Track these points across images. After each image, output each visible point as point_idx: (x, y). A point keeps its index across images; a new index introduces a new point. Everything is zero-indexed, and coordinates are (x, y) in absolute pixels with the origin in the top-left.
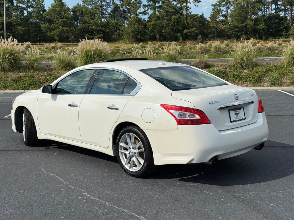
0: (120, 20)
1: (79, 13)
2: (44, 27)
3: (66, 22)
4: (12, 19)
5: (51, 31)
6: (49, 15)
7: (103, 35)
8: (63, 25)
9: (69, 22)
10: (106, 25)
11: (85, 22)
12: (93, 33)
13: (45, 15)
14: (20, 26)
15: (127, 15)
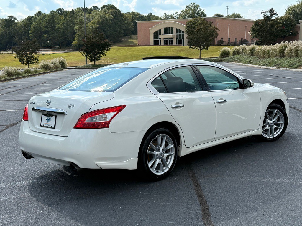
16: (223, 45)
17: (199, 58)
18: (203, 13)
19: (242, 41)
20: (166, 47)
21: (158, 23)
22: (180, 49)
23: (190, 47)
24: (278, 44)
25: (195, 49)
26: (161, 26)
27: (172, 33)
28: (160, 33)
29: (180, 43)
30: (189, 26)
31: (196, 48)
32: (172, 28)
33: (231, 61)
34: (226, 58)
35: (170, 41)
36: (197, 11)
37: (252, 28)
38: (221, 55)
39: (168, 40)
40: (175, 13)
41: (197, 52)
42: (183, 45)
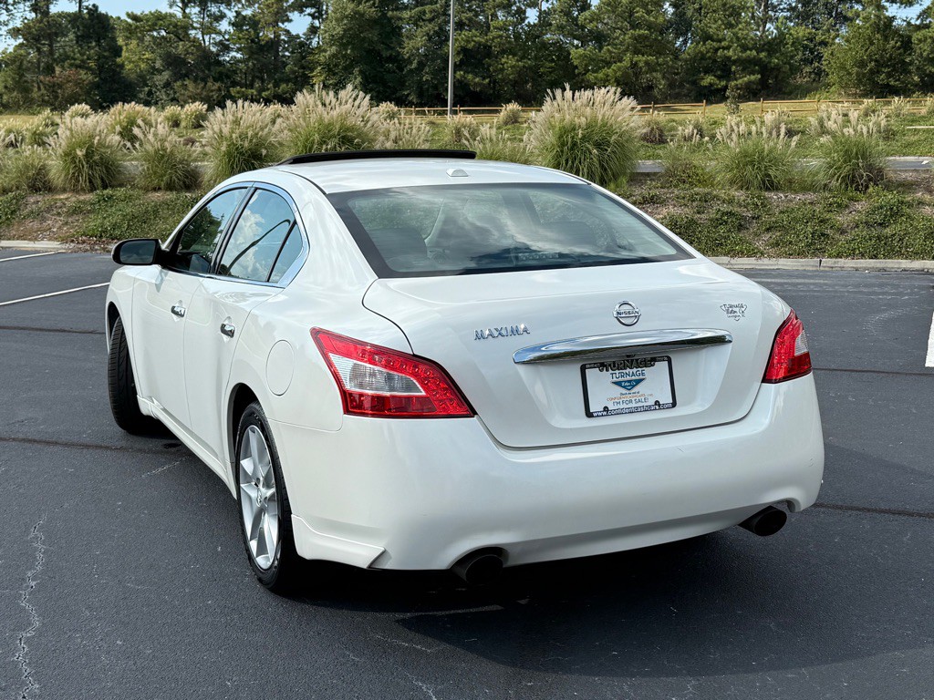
0: (825, 28)
1: (692, 11)
2: (581, 56)
3: (646, 38)
4: (490, 36)
5: (600, 68)
6: (597, 20)
7: (759, 76)
8: (635, 48)
9: (656, 39)
10: (772, 46)
11: (707, 37)
12: (730, 69)
13: (585, 19)
14: (511, 56)
15: (852, 7)
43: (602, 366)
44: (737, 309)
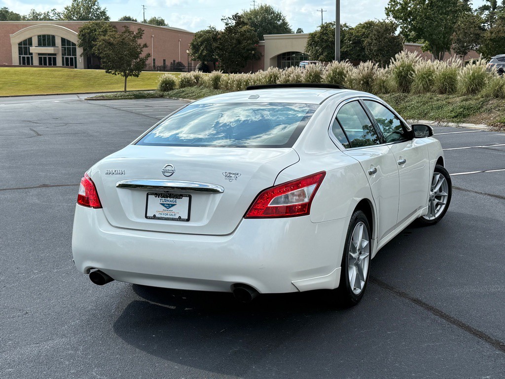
16: (144, 69)
17: (124, 90)
18: (103, 13)
19: (174, 64)
20: (45, 70)
21: (26, 26)
22: (72, 73)
23: (107, 72)
24: (261, 71)
25: (116, 75)
26: (33, 32)
27: (54, 45)
28: (31, 44)
29: (70, 63)
30: (85, 34)
31: (117, 73)
32: (53, 37)
33: (182, 97)
34: (170, 92)
35: (50, 59)
36: (93, 9)
37: (192, 44)
38: (161, 86)
39: (46, 58)
40: (52, 11)
41: (103, 80)
42: (76, 67)
43: (157, 195)
44: (233, 176)
